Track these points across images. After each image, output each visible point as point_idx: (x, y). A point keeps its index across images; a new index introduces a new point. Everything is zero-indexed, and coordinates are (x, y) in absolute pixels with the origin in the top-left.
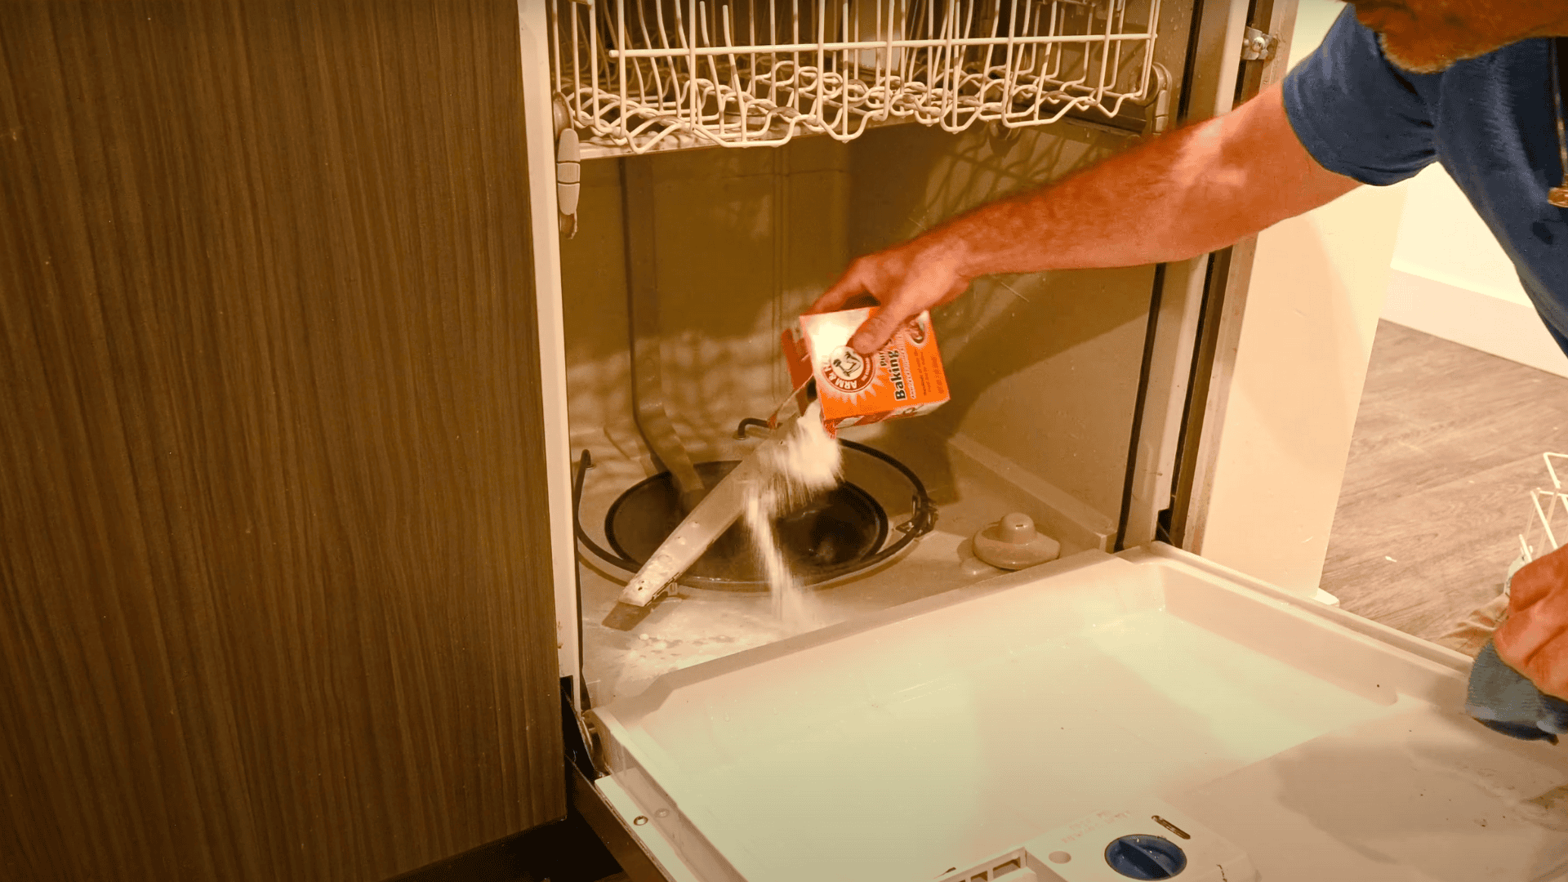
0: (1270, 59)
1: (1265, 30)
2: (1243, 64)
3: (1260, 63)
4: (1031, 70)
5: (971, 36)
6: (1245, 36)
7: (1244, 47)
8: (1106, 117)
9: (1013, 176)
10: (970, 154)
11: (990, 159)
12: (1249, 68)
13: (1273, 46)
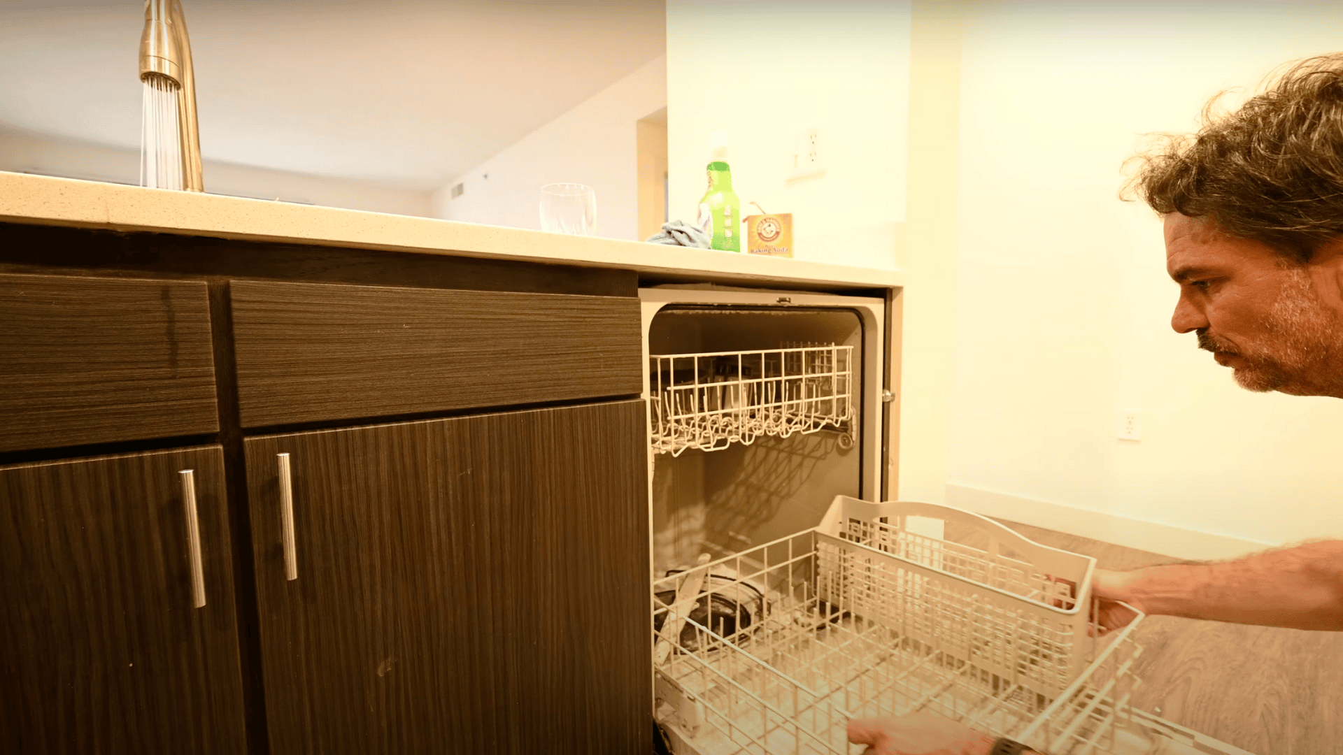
0: (893, 400)
1: (889, 390)
2: (883, 403)
3: (889, 402)
4: (794, 409)
5: (789, 400)
6: (883, 393)
7: (883, 397)
8: (835, 427)
9: (786, 452)
10: (764, 444)
11: (774, 445)
12: (885, 405)
13: (893, 395)
